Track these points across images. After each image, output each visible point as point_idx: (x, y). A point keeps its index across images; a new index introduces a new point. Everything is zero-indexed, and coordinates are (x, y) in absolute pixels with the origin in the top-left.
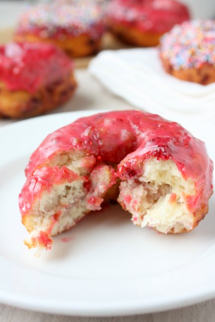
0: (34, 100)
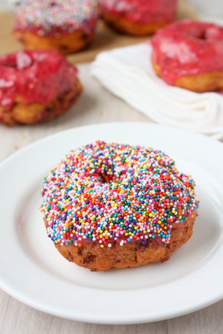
0: (48, 110)
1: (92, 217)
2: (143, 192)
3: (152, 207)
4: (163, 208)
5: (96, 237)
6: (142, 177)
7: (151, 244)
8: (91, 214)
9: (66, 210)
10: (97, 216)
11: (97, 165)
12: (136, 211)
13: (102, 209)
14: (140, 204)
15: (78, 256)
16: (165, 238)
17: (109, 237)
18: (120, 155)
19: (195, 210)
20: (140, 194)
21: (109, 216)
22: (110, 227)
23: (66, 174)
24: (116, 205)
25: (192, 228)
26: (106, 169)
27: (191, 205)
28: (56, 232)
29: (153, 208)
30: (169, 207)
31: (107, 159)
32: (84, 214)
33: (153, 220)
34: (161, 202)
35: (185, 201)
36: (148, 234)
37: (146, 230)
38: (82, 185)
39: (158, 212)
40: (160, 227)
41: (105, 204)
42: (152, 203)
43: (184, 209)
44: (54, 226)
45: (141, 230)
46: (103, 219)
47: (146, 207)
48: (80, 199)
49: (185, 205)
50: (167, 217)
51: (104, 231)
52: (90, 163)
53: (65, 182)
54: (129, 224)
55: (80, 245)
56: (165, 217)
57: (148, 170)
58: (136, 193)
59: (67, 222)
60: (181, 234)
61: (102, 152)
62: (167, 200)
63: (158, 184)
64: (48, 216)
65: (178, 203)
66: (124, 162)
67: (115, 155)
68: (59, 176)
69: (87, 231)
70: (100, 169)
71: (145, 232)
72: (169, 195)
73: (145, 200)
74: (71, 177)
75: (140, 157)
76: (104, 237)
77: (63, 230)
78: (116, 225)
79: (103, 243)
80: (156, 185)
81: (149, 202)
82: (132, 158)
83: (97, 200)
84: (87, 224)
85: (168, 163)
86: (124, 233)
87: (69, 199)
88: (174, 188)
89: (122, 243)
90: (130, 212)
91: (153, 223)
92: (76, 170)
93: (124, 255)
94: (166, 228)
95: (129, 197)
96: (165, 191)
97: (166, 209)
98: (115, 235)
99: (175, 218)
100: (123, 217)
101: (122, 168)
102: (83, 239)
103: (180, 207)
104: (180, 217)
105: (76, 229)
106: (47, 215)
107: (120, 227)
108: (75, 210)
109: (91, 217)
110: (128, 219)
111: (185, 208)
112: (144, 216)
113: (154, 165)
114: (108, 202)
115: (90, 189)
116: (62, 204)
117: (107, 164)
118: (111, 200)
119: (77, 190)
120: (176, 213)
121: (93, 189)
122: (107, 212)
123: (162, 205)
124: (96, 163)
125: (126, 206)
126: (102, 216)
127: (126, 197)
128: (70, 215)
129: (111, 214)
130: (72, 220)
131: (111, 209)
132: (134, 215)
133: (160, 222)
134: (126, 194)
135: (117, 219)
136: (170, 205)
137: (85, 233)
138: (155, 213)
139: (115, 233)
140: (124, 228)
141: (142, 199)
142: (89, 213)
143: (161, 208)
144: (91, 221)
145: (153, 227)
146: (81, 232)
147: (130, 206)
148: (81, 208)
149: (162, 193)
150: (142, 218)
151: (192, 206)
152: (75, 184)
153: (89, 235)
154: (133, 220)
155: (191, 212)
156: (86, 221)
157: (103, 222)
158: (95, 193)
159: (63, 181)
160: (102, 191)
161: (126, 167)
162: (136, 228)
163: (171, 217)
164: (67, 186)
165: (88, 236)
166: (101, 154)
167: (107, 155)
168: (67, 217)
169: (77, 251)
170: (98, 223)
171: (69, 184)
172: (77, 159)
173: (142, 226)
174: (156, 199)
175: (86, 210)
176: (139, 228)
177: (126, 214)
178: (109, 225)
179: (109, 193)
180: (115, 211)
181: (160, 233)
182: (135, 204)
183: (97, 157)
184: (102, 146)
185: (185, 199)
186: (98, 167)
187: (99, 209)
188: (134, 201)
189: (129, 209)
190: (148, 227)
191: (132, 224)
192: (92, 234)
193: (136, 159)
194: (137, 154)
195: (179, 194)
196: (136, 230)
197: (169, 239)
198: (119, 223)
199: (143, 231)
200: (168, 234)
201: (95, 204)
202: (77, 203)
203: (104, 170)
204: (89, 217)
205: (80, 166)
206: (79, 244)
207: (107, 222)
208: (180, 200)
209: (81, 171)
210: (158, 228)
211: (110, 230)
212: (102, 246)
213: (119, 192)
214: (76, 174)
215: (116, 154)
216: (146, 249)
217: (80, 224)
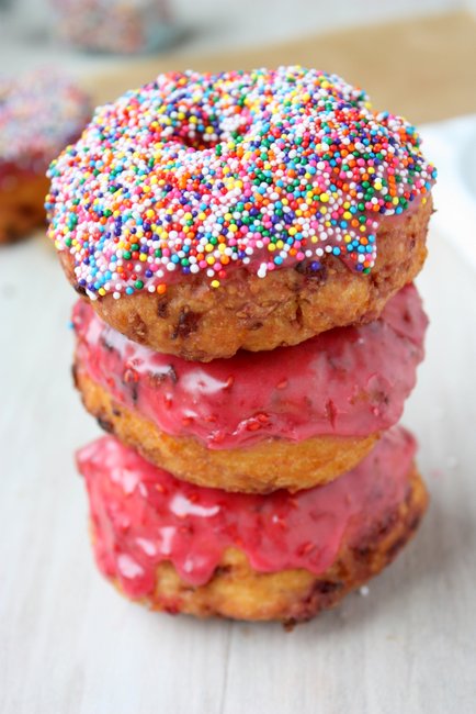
1: (183, 218)
2: (300, 149)
3: (324, 179)
4: (350, 180)
5: (198, 263)
6: (291, 121)
7: (332, 272)
8: (180, 212)
9: (116, 214)
10: (195, 215)
11: (176, 120)
12: (288, 192)
13: (205, 198)
14: (295, 177)
15: (159, 319)
16: (365, 253)
17: (230, 258)
18: (229, 93)
19: (428, 185)
20: (292, 154)
21: (225, 209)
22: (230, 235)
23: (104, 144)
24: (238, 184)
25: (424, 240)
26: (201, 128)
27: (417, 174)
28: (98, 270)
29: (328, 182)
30: (365, 177)
31: (199, 105)
32: (163, 214)
33: (330, 210)
34: (344, 167)
35: (402, 165)
36: (323, 244)
37: (317, 234)
38: (147, 160)
39: (340, 192)
40: (350, 227)
41: (210, 186)
42: (323, 171)
43: (401, 181)
44: (91, 257)
45: (305, 234)
46: (212, 218)
47: (310, 182)
48: (148, 184)
49: (404, 173)
50: (363, 201)
51: (216, 246)
52: (159, 116)
53: (105, 159)
54: (274, 224)
55: (161, 288)
56: (358, 201)
57: (304, 106)
58: (283, 154)
59: (122, 238)
60: (401, 247)
61: (183, 91)
62: (359, 161)
63: (333, 131)
64: (74, 242)
65: (386, 169)
66: (242, 106)
67: (216, 94)
68: (88, 153)
69: (174, 250)
70: (184, 128)
71: (314, 239)
72: (362, 151)
73: (307, 167)
74: (117, 147)
75: (281, 88)
76: (218, 261)
77: (117, 259)
78: (243, 228)
79: (216, 276)
80: (328, 133)
81: (316, 169)
82: (262, 93)
83: (190, 181)
84: (173, 234)
85: (350, 95)
86: (266, 246)
87: (121, 190)
88: (373, 137)
89: (262, 273)
90: (274, 196)
91: (332, 218)
92: (127, 132)
93: (271, 303)
94: (363, 228)
95: (267, 165)
96: (353, 142)
97: (359, 182)
98: (243, 251)
99: (382, 203)
100: (259, 209)
101: (240, 120)
102: (167, 273)
103: (392, 179)
104: (396, 201)
105: (147, 251)
106: (71, 239)
107: (255, 232)
108: (137, 209)
109: (181, 217)
110: (271, 213)
111: (405, 180)
112: (309, 201)
113: (316, 96)
114: (218, 182)
115: (170, 163)
116: (104, 204)
117: (200, 116)
118: (223, 176)
119: (137, 170)
120: (385, 191)
121: (177, 161)
122: (218, 203)
123: (350, 174)
124: (174, 114)
125: (264, 185)
126: (208, 211)
127: (261, 166)
128: (128, 222)
129: (229, 205)
130: (134, 231)
131: (228, 195)
132: (285, 201)
133: (347, 215)
134: (258, 159)
135: (246, 213)
136: (367, 172)
137: (170, 256)
138: (334, 194)
139: (244, 247)
140: (264, 233)
141: (298, 166)
142: (175, 210)
143: (346, 181)
144: (182, 227)
145: (333, 227)
146: (161, 256)
147: (271, 183)
148: (154, 203)
149: (346, 148)
150: (304, 207)
151: (421, 177)
152: (129, 158)
153: (180, 260)
154: (284, 213)
155: (418, 191)
156: (170, 228)
157: (211, 226)
158: (182, 169)
159: (100, 158)
160: (200, 162)
161: (246, 115)
162: (292, 231)
163: (374, 200)
164: (112, 166)
165: (179, 264)
166: (184, 96)
167: (197, 96)
168: (122, 228)
169: (156, 306)
170: (200, 229)
171: (114, 161)
172: (126, 113)
173: (306, 227)
174: (333, 163)
175: (165, 204)
176: (300, 231)
177: (264, 202)
178: (227, 231)
179: (218, 163)
180: (237, 197)
181: (351, 243)
182: (283, 178)
183: (174, 102)
184: (182, 81)
185: (401, 161)
186: (179, 124)
187: (199, 199)
188: (279, 173)
189: (270, 189)
190: (321, 228)
191: (283, 222)
192: (187, 256)
193: (271, 93)
194: (272, 83)
195: (386, 149)
196: (293, 237)
197: (375, 256)
198: (251, 223)
199: (310, 237)
200: (370, 243)
201: (186, 190)
202: (140, 193)
203: (196, 131)
204: (175, 218)
205: (137, 124)
206: (159, 288)
207: (222, 224)
208: (391, 161)
209: (139, 134)
210: (345, 232)
211: (231, 242)
212: (215, 284)
213: (241, 158)
214: (129, 140)
215: (220, 92)
216: (322, 283)
217: (157, 238)
